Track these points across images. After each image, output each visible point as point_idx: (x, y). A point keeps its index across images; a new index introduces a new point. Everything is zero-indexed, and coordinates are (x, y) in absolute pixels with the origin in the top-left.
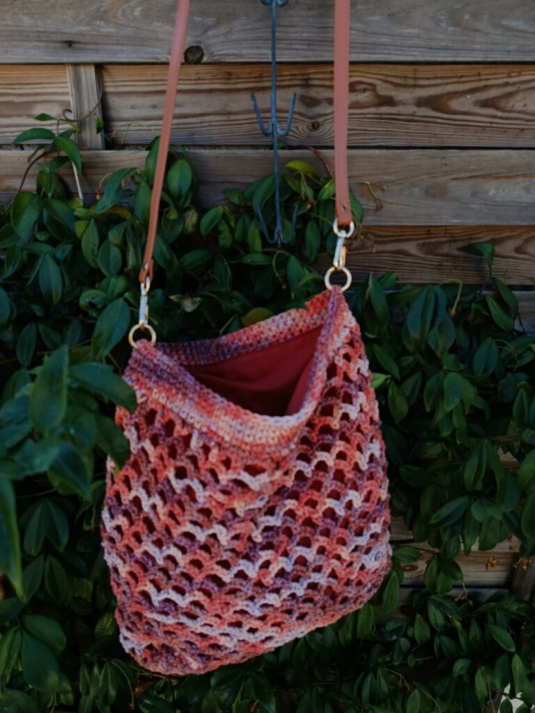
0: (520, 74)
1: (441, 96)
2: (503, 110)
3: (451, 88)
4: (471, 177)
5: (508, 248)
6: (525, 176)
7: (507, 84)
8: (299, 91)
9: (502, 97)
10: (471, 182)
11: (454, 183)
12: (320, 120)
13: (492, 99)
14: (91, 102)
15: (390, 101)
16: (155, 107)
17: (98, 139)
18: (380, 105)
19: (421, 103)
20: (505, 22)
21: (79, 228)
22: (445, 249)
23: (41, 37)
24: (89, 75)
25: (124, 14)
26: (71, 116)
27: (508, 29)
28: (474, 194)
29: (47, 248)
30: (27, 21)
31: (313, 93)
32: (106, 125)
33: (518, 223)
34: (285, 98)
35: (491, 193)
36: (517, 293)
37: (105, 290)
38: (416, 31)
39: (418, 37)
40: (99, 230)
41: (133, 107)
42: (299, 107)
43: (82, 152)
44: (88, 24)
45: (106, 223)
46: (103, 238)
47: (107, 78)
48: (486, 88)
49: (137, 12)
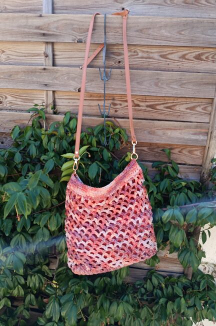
0: (177, 100)
1: (154, 105)
2: (173, 110)
3: (156, 103)
6: (179, 129)
7: (173, 102)
8: (111, 101)
9: (172, 106)
10: (163, 130)
11: (157, 130)
12: (118, 109)
13: (169, 106)
14: (51, 101)
15: (138, 105)
16: (69, 103)
17: (52, 111)
18: (135, 106)
19: (147, 106)
21: (43, 137)
22: (156, 150)
23: (38, 83)
24: (51, 93)
25: (62, 78)
26: (44, 104)
28: (164, 134)
29: (34, 142)
30: (35, 79)
31: (116, 102)
32: (54, 107)
33: (178, 144)
34: (108, 103)
35: (169, 134)
36: (179, 166)
37: (48, 156)
38: (145, 87)
39: (146, 89)
40: (48, 138)
41: (63, 102)
42: (112, 106)
43: (46, 115)
44: (52, 80)
45: (50, 136)
46: (49, 140)
47: (56, 94)
48: (167, 103)
49: (66, 78)
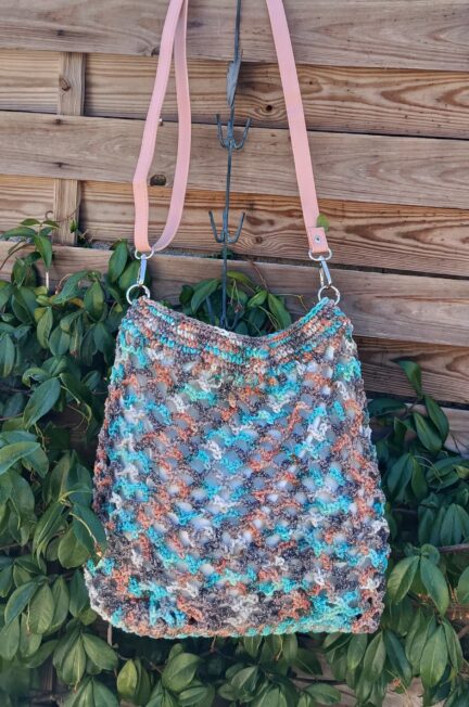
0: (435, 215)
1: (367, 226)
2: (423, 242)
3: (375, 221)
4: (393, 297)
5: (439, 364)
6: (444, 300)
7: (424, 222)
8: (247, 213)
9: (421, 231)
10: (393, 301)
11: (378, 300)
12: (263, 236)
13: (413, 232)
14: (70, 208)
16: (123, 215)
17: (72, 237)
19: (349, 230)
20: (414, 177)
21: (38, 313)
22: (378, 359)
23: (37, 158)
24: (72, 188)
25: (106, 148)
26: (51, 217)
27: (416, 181)
28: (399, 312)
29: (9, 328)
30: (29, 147)
31: (259, 215)
33: (443, 342)
34: (235, 216)
35: (415, 312)
37: (47, 370)
38: (340, 178)
39: (341, 182)
40: (54, 316)
41: (106, 212)
42: (246, 225)
43: (57, 248)
44: (77, 153)
45: (60, 312)
46: (56, 323)
47: (87, 190)
48: (405, 223)
49: (117, 147)
